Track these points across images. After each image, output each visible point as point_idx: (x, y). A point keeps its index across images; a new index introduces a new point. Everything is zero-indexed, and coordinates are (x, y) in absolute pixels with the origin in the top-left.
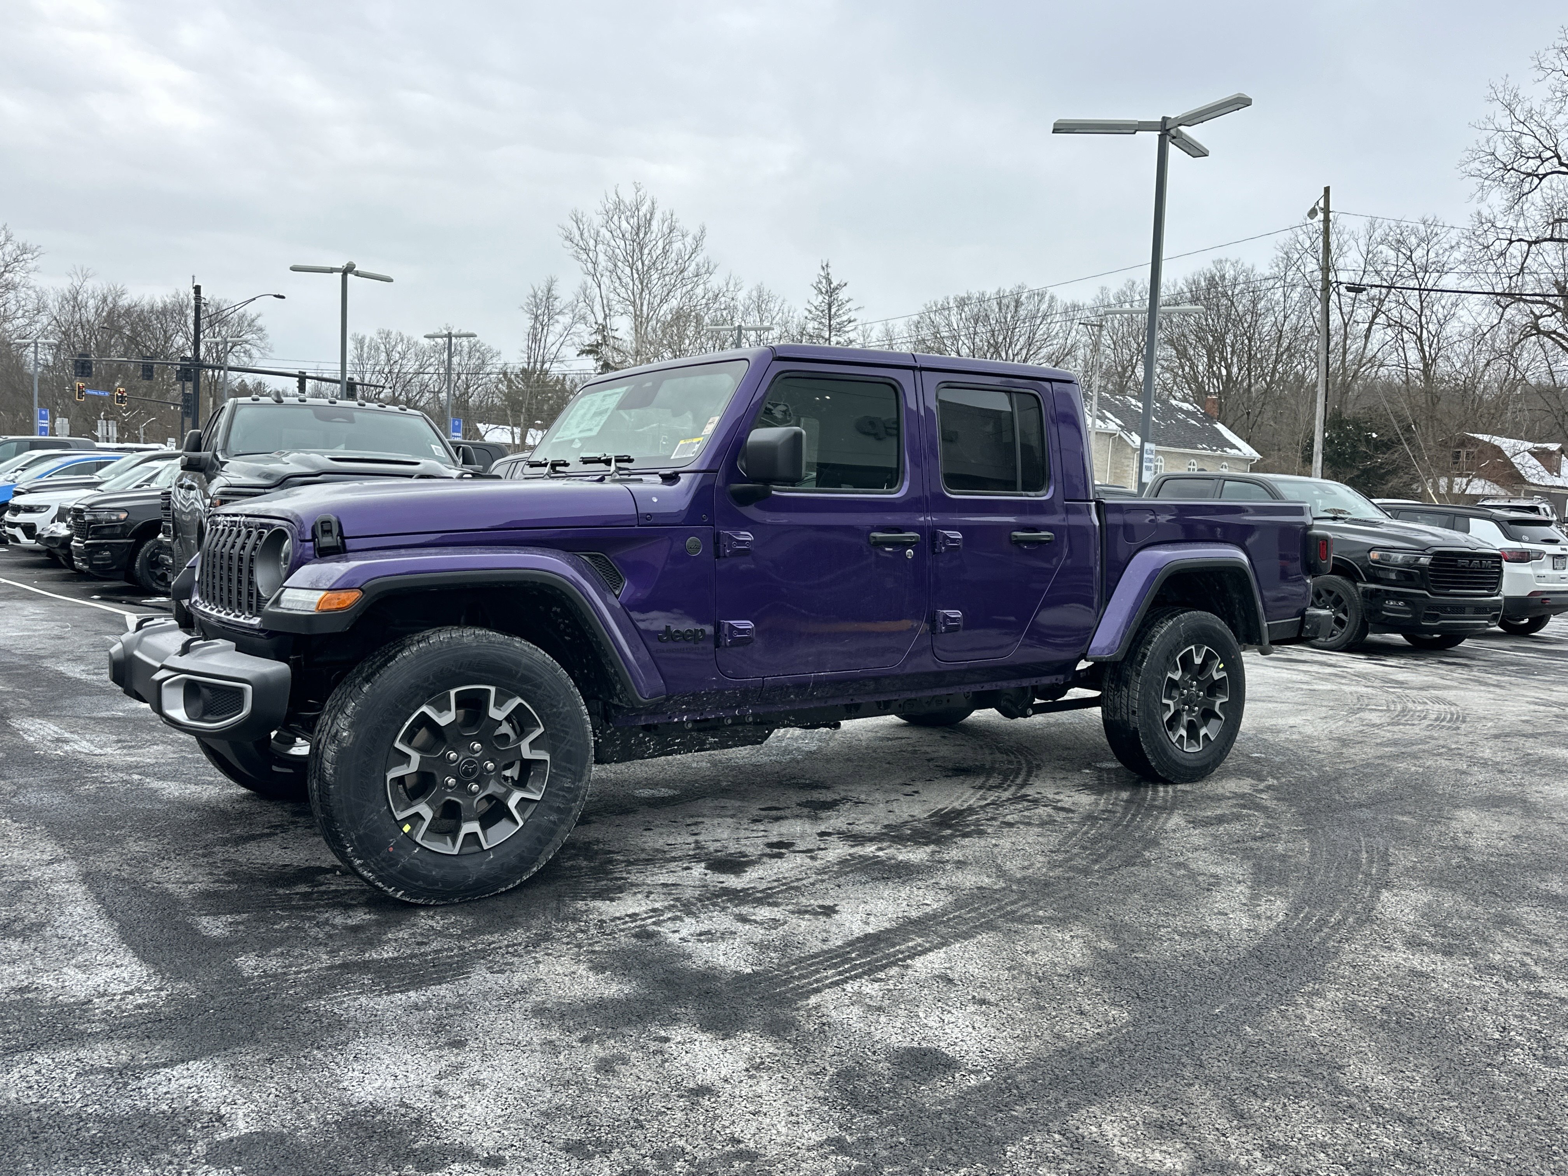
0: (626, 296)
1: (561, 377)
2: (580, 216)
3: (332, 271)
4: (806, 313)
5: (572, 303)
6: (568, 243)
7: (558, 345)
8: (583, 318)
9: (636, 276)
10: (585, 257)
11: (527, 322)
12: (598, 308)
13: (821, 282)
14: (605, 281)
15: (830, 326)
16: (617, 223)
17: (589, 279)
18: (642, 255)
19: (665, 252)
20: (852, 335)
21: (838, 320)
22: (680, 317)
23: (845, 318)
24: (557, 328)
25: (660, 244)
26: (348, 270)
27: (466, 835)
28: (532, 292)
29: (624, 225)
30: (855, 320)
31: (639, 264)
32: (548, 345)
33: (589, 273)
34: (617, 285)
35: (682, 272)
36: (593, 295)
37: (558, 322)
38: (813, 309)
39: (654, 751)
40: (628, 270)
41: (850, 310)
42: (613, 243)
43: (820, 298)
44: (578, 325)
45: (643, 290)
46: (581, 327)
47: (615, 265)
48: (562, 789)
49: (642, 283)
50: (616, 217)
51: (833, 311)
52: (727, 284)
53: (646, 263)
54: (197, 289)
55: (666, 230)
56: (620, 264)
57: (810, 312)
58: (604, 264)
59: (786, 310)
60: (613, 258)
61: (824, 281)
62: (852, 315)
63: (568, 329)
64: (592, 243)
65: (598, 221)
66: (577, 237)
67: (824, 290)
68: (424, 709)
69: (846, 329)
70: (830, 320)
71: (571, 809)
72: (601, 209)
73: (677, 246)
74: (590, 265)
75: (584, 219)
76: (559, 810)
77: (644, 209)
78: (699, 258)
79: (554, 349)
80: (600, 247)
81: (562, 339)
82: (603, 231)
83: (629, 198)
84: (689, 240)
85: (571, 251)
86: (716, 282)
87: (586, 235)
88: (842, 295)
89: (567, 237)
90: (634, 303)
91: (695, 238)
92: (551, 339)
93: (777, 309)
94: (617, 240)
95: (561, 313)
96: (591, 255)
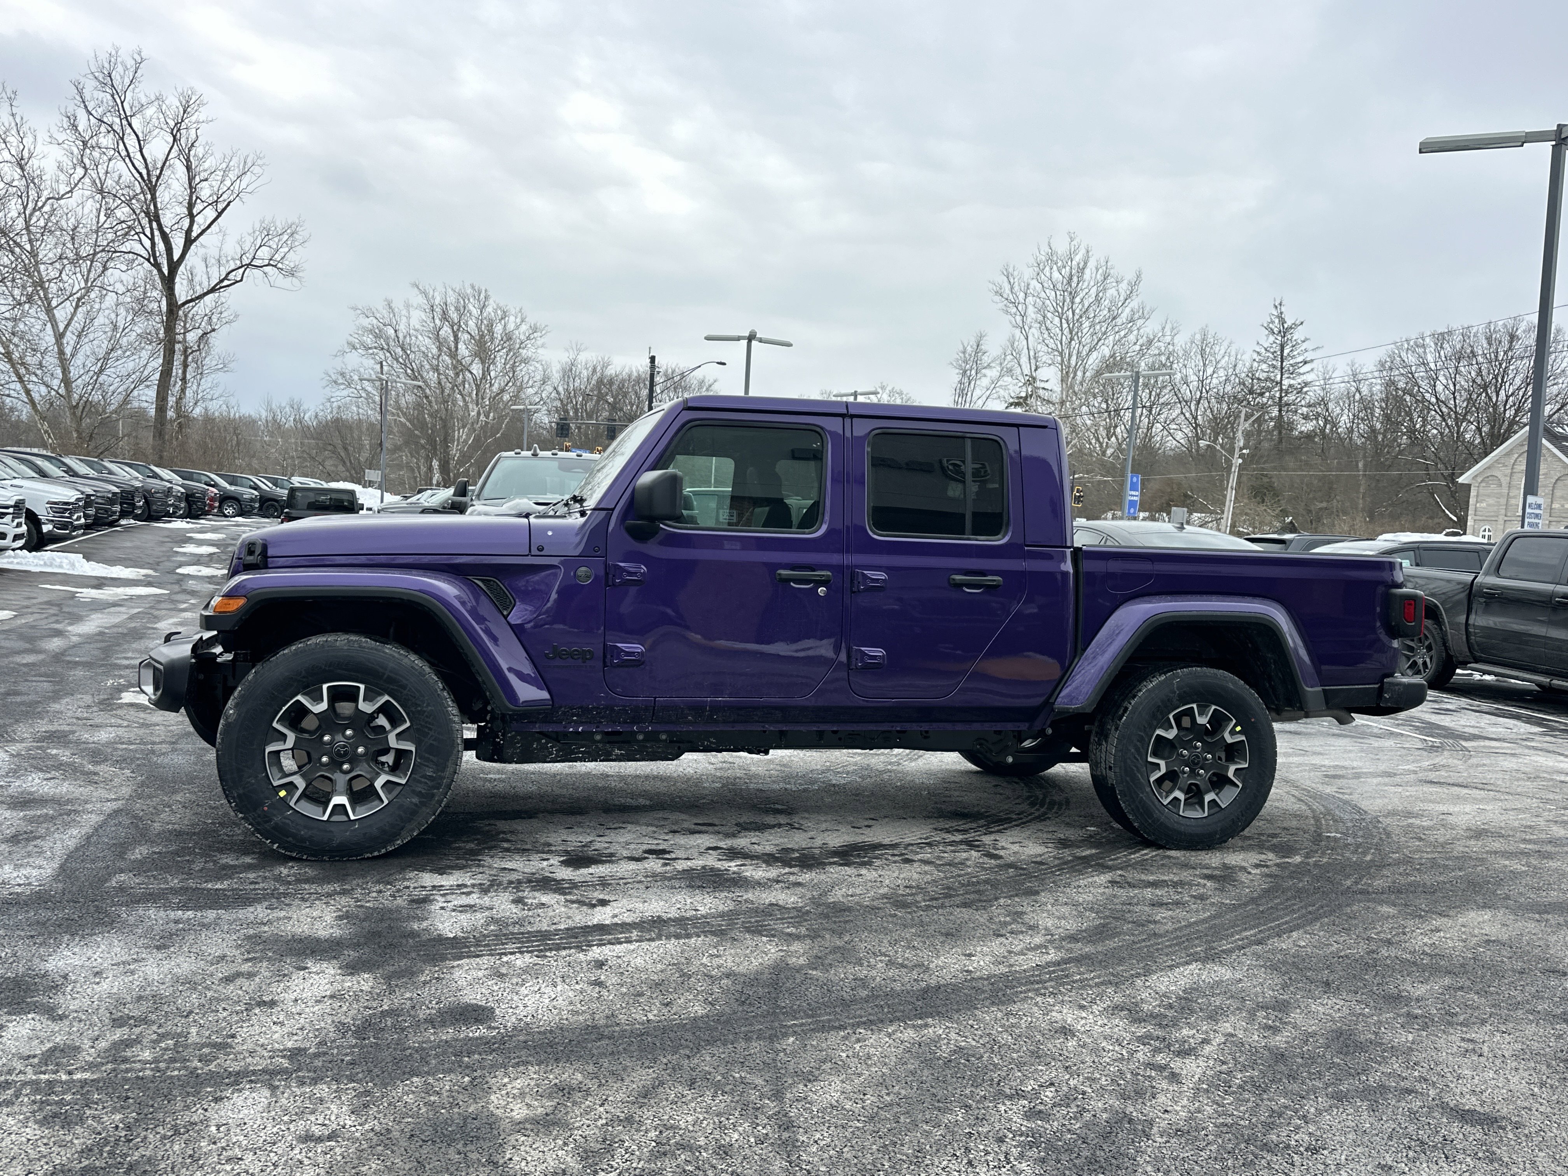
0: (1054, 346)
2: (1011, 270)
3: (738, 339)
4: (1255, 356)
5: (999, 357)
6: (998, 298)
7: (984, 398)
8: (1010, 371)
9: (1065, 325)
10: (1014, 310)
11: (955, 376)
12: (1024, 360)
13: (1273, 322)
14: (1034, 332)
15: (1282, 368)
16: (1048, 274)
17: (1017, 332)
18: (1073, 303)
19: (1098, 300)
20: (1309, 378)
21: (1291, 362)
22: (1112, 364)
23: (1300, 359)
24: (985, 382)
25: (1094, 291)
26: (751, 338)
27: (335, 806)
28: (961, 348)
29: (1056, 275)
30: (1312, 361)
31: (1070, 313)
32: (974, 399)
33: (1017, 326)
34: (1046, 336)
35: (1114, 318)
36: (1020, 347)
37: (985, 376)
38: (1263, 351)
39: (557, 756)
40: (1057, 320)
41: (1306, 351)
42: (1043, 295)
43: (1272, 338)
44: (1006, 378)
45: (1072, 339)
46: (1008, 379)
47: (1045, 317)
48: (425, 776)
49: (1071, 333)
50: (1047, 268)
51: (1286, 352)
52: (1163, 329)
53: (1077, 311)
54: (653, 359)
55: (1100, 277)
56: (1049, 315)
57: (1259, 353)
58: (1034, 316)
59: (1233, 353)
60: (1042, 311)
61: (1277, 321)
62: (1309, 356)
63: (994, 382)
64: (1022, 296)
65: (1028, 273)
66: (1008, 291)
67: (1276, 331)
68: (299, 697)
69: (1302, 370)
70: (1282, 362)
71: (433, 795)
72: (1032, 261)
73: (1111, 292)
74: (1019, 318)
75: (1016, 273)
76: (419, 795)
77: (1078, 258)
78: (1134, 304)
80: (1030, 299)
81: (988, 393)
82: (1034, 283)
83: (1061, 247)
84: (1124, 286)
85: (1001, 305)
86: (1150, 328)
87: (1016, 288)
88: (1298, 335)
89: (997, 292)
90: (1061, 354)
91: (1129, 283)
92: (977, 393)
93: (1222, 352)
94: (1047, 291)
95: (989, 366)
96: (1020, 308)
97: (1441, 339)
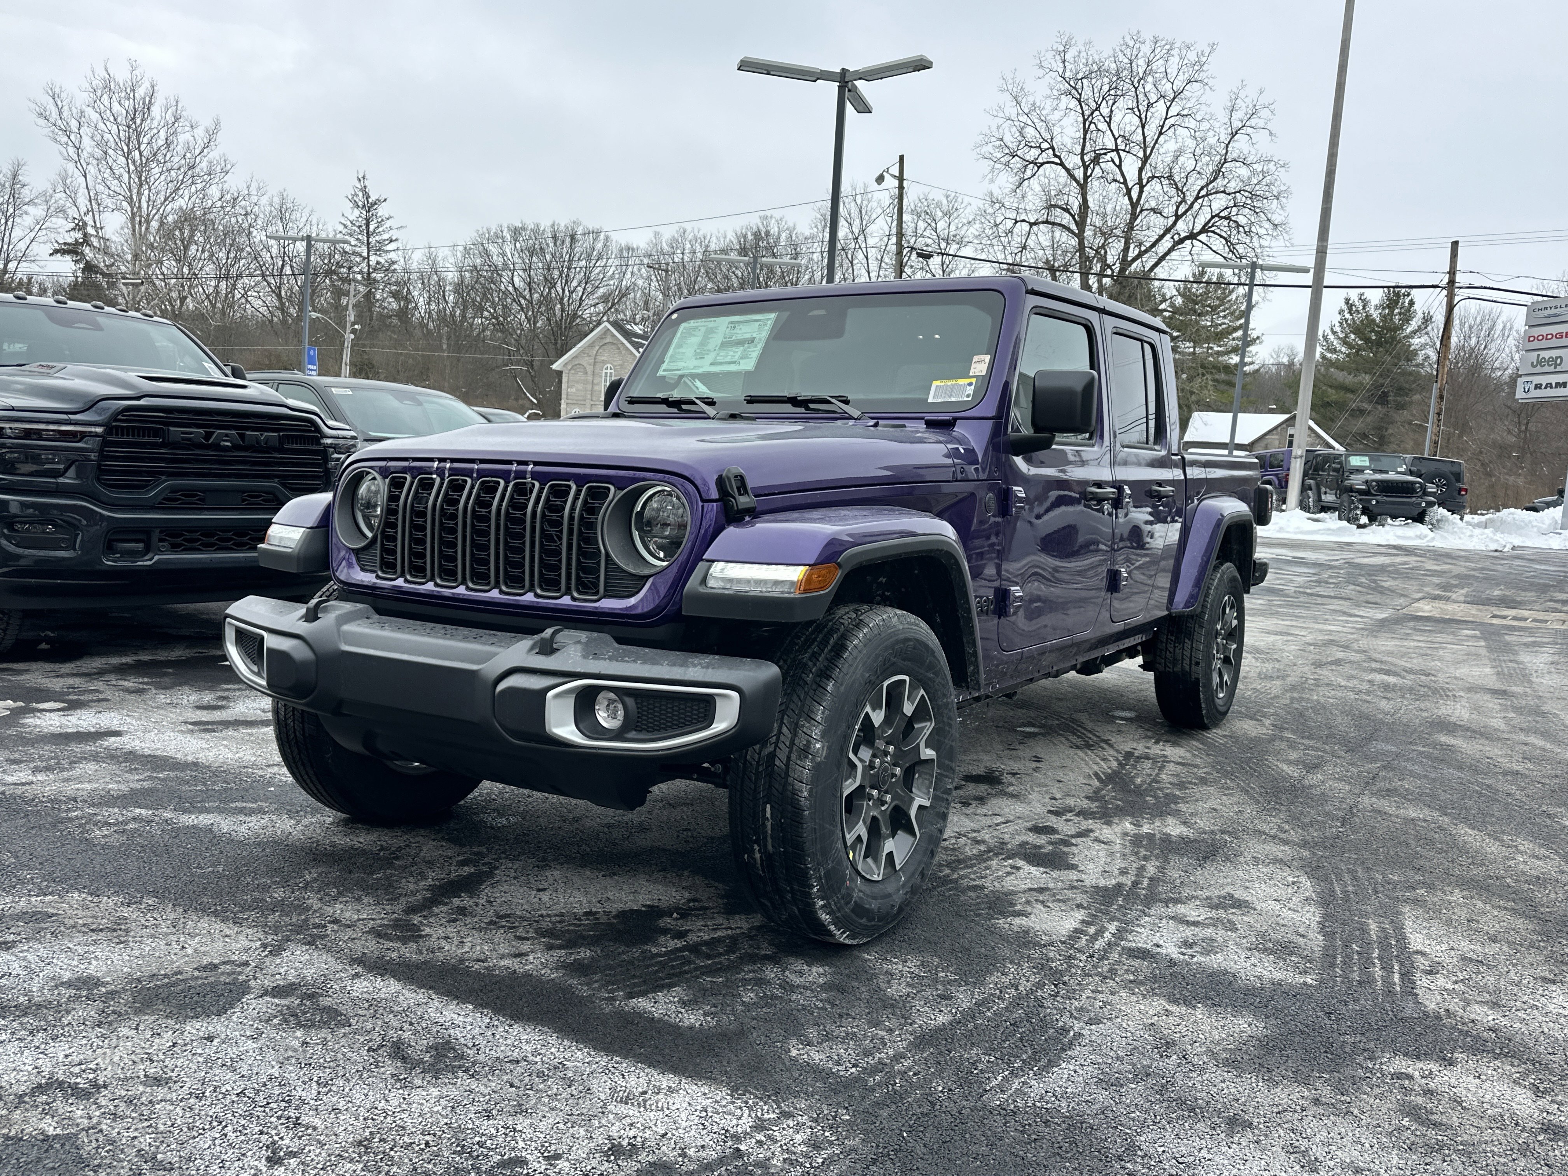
0: (118, 190)
1: (25, 280)
2: (57, 90)
4: (341, 228)
5: (44, 193)
6: (42, 122)
7: (27, 241)
8: (62, 210)
9: (132, 168)
10: (65, 139)
13: (357, 195)
14: (92, 170)
15: (368, 243)
16: (107, 103)
17: (71, 166)
18: (139, 144)
19: (168, 144)
20: (393, 256)
21: (377, 238)
22: (187, 218)
23: (386, 236)
24: (28, 221)
25: (162, 134)
29: (116, 107)
30: (397, 240)
31: (136, 155)
32: (14, 241)
33: (69, 159)
34: (107, 176)
35: (192, 168)
36: (75, 184)
37: (26, 214)
38: (349, 223)
40: (122, 160)
41: (391, 228)
42: (101, 126)
43: (357, 212)
44: (54, 219)
45: (141, 185)
46: (57, 221)
47: (106, 153)
49: (140, 178)
50: (106, 97)
51: (372, 228)
52: (248, 187)
53: (145, 153)
55: (170, 119)
56: (110, 152)
57: (345, 226)
58: (89, 150)
59: (314, 222)
60: (101, 144)
61: (361, 194)
62: (394, 234)
63: (40, 223)
64: (74, 124)
65: (83, 98)
66: (54, 115)
67: (360, 204)
69: (385, 248)
70: (368, 238)
72: (85, 85)
73: (183, 138)
74: (71, 150)
75: (64, 95)
77: (141, 92)
78: (214, 154)
79: (22, 246)
80: (85, 130)
81: (32, 234)
82: (90, 112)
83: (122, 75)
84: (200, 132)
85: (47, 131)
86: (234, 183)
87: (65, 114)
88: (382, 211)
89: (40, 115)
90: (129, 199)
91: (207, 131)
92: (17, 235)
93: (304, 220)
94: (108, 123)
95: (30, 202)
96: (73, 137)
97: (516, 232)
